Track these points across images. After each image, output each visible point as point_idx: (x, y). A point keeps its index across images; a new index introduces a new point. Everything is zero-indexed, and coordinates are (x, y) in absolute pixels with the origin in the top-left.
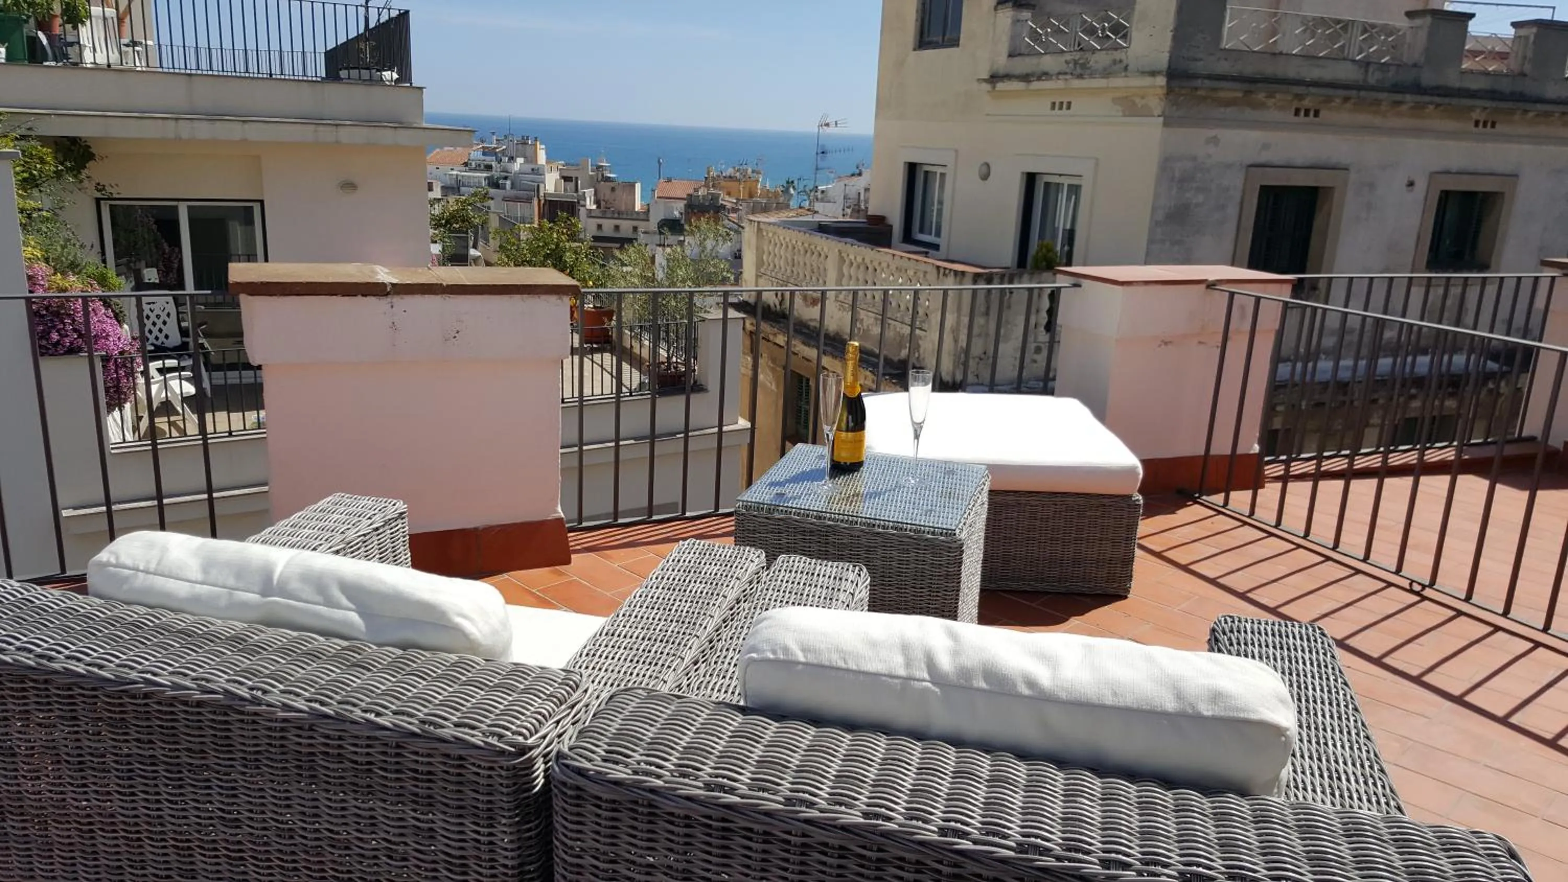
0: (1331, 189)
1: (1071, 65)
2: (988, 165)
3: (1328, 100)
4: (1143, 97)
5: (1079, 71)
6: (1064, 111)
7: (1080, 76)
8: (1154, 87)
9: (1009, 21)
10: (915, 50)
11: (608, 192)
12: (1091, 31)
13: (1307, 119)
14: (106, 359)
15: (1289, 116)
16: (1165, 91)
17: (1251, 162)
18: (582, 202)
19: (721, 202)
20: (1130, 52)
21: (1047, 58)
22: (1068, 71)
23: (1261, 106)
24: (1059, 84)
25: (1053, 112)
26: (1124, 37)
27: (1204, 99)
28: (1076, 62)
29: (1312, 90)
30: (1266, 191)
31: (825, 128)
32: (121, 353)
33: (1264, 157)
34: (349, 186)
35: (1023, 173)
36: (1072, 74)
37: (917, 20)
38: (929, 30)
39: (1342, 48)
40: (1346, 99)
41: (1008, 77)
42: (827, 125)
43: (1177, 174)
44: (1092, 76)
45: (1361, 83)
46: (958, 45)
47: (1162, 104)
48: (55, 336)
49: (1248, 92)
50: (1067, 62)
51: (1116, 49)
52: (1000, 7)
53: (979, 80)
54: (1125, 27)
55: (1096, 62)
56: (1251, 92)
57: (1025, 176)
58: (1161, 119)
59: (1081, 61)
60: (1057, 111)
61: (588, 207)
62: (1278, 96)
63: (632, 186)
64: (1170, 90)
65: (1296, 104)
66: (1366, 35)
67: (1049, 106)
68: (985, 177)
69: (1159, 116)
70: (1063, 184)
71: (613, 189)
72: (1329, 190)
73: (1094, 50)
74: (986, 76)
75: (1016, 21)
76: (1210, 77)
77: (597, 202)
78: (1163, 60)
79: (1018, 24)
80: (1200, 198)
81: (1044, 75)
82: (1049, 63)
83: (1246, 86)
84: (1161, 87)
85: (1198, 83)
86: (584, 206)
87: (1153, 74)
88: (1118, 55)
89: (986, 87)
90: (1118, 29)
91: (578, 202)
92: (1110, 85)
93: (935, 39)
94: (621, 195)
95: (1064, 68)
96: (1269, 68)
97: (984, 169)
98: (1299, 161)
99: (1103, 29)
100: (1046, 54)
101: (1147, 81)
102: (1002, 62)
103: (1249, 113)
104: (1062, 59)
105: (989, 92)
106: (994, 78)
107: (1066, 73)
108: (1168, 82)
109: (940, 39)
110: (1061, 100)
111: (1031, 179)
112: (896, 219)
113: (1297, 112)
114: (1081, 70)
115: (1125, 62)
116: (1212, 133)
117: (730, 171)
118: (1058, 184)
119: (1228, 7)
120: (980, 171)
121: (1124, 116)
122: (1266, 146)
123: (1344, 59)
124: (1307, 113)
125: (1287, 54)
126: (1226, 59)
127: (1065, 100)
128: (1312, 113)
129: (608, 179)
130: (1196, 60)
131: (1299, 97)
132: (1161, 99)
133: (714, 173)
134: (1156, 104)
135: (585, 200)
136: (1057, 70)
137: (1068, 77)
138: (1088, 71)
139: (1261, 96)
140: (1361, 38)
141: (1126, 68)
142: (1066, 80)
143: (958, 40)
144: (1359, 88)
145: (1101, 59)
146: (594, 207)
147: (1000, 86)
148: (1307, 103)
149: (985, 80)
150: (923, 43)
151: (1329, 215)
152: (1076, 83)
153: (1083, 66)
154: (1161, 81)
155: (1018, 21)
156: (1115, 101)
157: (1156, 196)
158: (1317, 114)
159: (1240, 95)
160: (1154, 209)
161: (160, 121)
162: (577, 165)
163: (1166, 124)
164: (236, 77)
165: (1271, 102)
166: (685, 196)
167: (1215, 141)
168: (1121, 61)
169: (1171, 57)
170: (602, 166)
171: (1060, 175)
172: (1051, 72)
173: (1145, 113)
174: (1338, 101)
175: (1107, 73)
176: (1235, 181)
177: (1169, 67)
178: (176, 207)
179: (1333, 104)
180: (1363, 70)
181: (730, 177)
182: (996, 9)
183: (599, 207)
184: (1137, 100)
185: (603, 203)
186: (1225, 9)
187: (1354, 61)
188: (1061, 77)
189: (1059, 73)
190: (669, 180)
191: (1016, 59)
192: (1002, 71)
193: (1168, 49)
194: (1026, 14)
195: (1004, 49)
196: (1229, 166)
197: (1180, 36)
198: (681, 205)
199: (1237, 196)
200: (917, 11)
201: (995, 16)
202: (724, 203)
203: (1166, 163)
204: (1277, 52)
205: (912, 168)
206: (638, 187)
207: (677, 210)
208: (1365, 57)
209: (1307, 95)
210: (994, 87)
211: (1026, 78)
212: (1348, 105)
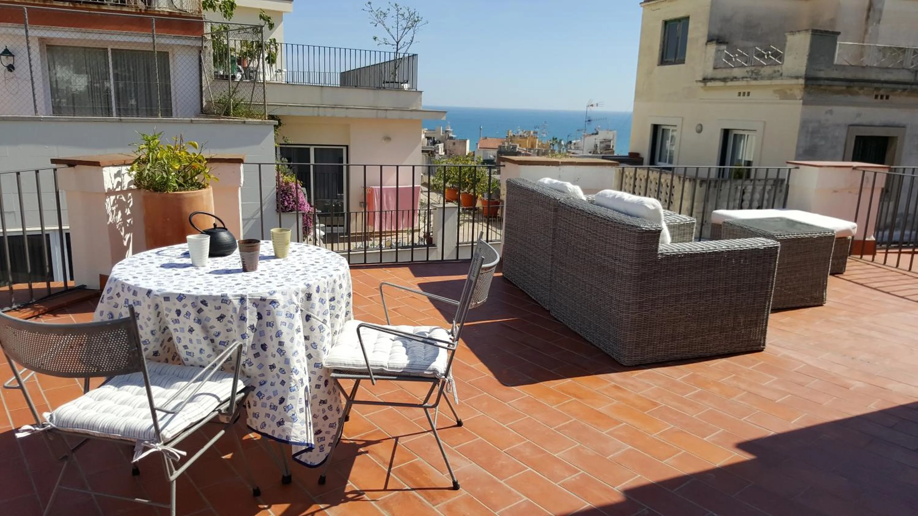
0: (896, 137)
1: (750, 73)
2: (701, 125)
3: (894, 90)
4: (791, 90)
5: (754, 76)
6: (746, 97)
7: (755, 79)
8: (797, 84)
9: (714, 50)
10: (658, 65)
11: (451, 145)
12: (761, 56)
13: (882, 100)
14: (303, 214)
15: (872, 99)
16: (803, 86)
17: (850, 122)
18: (437, 151)
19: (517, 150)
20: (784, 66)
21: (736, 70)
22: (748, 76)
23: (857, 94)
24: (744, 83)
25: (739, 97)
26: (780, 59)
27: (825, 90)
28: (752, 72)
29: (885, 85)
30: (859, 139)
31: (591, 107)
32: (308, 212)
33: (857, 121)
34: (388, 139)
35: (722, 129)
36: (750, 78)
37: (660, 50)
38: (666, 56)
39: (902, 62)
40: (904, 90)
41: (713, 79)
42: (592, 105)
43: (810, 130)
44: (762, 78)
45: (913, 81)
46: (684, 63)
47: (802, 93)
48: (286, 203)
49: (848, 87)
50: (747, 72)
51: (776, 65)
52: (709, 43)
53: (696, 81)
54: (781, 53)
55: (764, 72)
56: (850, 87)
57: (723, 131)
58: (801, 101)
59: (755, 71)
60: (742, 97)
61: (440, 153)
62: (866, 89)
63: (465, 142)
64: (806, 86)
65: (875, 93)
66: (916, 55)
67: (737, 94)
68: (699, 131)
69: (800, 99)
70: (745, 135)
71: (454, 144)
72: (896, 138)
73: (763, 66)
74: (701, 79)
75: (718, 51)
76: (828, 79)
77: (445, 151)
78: (802, 69)
79: (719, 52)
80: (823, 143)
81: (734, 79)
82: (737, 72)
83: (847, 84)
84: (802, 84)
85: (822, 82)
86: (438, 153)
87: (797, 78)
88: (777, 68)
89: (702, 84)
90: (776, 55)
91: (435, 151)
92: (773, 83)
93: (669, 60)
94: (458, 147)
95: (746, 75)
96: (860, 75)
97: (699, 128)
98: (877, 123)
99: (768, 55)
100: (735, 67)
101: (794, 82)
102: (710, 72)
103: (849, 98)
104: (745, 70)
105: (702, 87)
106: (705, 80)
107: (747, 78)
108: (805, 82)
109: (673, 60)
110: (744, 91)
111: (726, 132)
112: (645, 154)
113: (876, 97)
114: (756, 76)
115: (781, 72)
116: (829, 108)
117: (521, 133)
118: (741, 135)
119: (838, 42)
120: (696, 128)
121: (781, 99)
122: (859, 115)
123: (903, 68)
124: (882, 97)
125: (870, 67)
126: (836, 70)
127: (746, 92)
128: (885, 97)
129: (451, 138)
130: (820, 70)
131: (877, 89)
132: (801, 91)
133: (511, 134)
134: (799, 93)
135: (438, 149)
136: (742, 76)
137: (749, 79)
138: (760, 76)
139: (856, 89)
140: (913, 57)
141: (781, 75)
142: (747, 81)
143: (684, 60)
144: (912, 84)
145: (767, 70)
146: (443, 153)
147: (709, 84)
148: (882, 92)
149: (700, 81)
150: (663, 61)
151: (895, 150)
152: (754, 83)
153: (757, 74)
154: (802, 81)
155: (719, 50)
156: (775, 92)
157: (799, 141)
158: (887, 97)
159: (844, 88)
160: (798, 147)
161: (312, 108)
162: (434, 130)
163: (804, 104)
164: (315, 86)
165: (861, 92)
166: (497, 147)
167: (831, 112)
168: (778, 71)
169: (807, 69)
170: (448, 131)
171: (743, 130)
172: (738, 77)
173: (792, 97)
174: (899, 91)
175: (771, 77)
176: (842, 134)
177: (806, 74)
178: (309, 149)
179: (897, 93)
180: (914, 74)
181: (521, 136)
182: (706, 44)
183: (446, 153)
184: (788, 91)
185: (448, 151)
186: (836, 44)
187: (909, 70)
188: (745, 79)
189: (743, 78)
190: (486, 138)
191: (717, 70)
192: (709, 76)
193: (805, 65)
194: (723, 47)
195: (711, 64)
196: (838, 125)
197: (812, 58)
198: (495, 152)
199: (843, 141)
200: (660, 45)
201: (706, 48)
202: (519, 150)
203: (804, 124)
204: (864, 65)
205: (656, 128)
206: (468, 142)
207: (492, 155)
208: (915, 67)
209: (882, 88)
210: (705, 85)
211: (724, 80)
212: (906, 93)
